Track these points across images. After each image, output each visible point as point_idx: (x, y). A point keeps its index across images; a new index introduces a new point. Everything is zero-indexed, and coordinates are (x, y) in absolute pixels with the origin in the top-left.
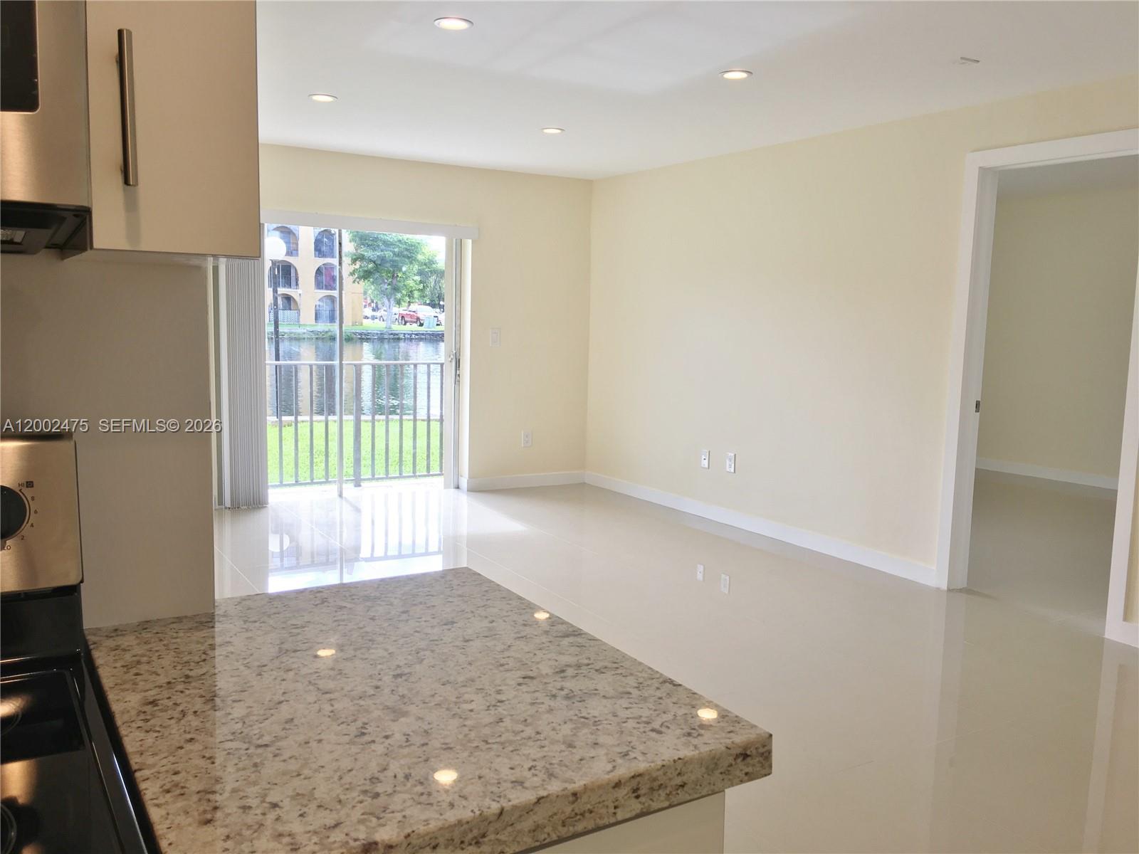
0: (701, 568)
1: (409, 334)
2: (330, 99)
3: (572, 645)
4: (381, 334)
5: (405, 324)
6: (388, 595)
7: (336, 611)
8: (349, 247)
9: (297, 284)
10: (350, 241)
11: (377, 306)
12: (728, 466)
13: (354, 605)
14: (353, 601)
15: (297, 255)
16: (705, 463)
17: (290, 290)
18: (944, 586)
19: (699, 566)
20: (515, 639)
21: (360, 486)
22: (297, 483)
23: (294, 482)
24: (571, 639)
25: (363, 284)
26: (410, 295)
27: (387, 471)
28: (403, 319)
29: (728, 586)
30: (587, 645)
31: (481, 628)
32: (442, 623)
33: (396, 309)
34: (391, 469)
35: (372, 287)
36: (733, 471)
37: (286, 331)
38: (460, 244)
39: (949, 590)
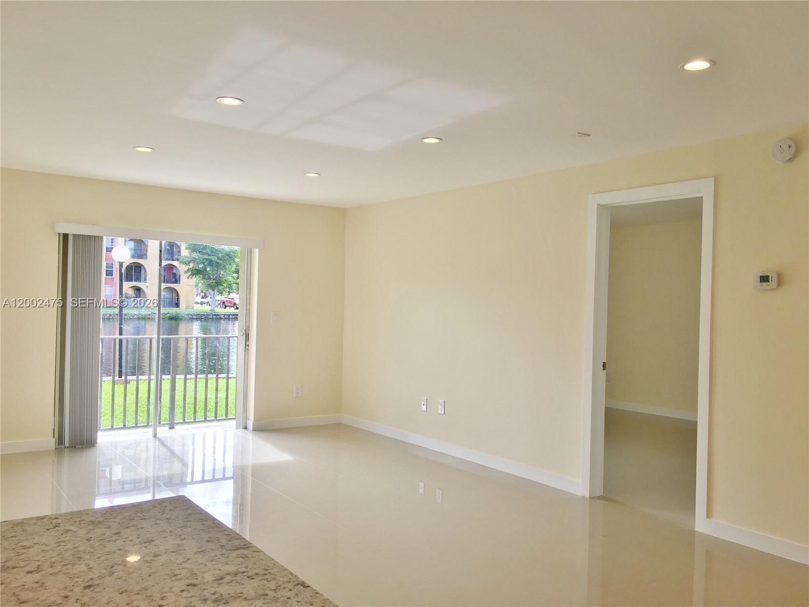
0: (422, 485)
1: (227, 315)
2: (149, 150)
3: (238, 556)
4: (207, 315)
5: (225, 308)
6: (110, 520)
7: (62, 534)
8: (185, 253)
9: (145, 279)
10: (186, 249)
11: (205, 295)
12: (439, 409)
13: (78, 529)
14: (80, 526)
15: (146, 258)
16: (424, 408)
17: (140, 283)
18: (587, 495)
19: (421, 483)
20: (195, 553)
21: (173, 428)
22: (125, 427)
23: (122, 427)
24: (239, 552)
25: (194, 280)
26: (230, 287)
27: (206, 416)
28: (224, 305)
29: (441, 498)
30: (250, 556)
31: (173, 545)
32: (143, 542)
33: (218, 297)
34: (208, 414)
35: (202, 281)
36: (443, 412)
37: (136, 313)
38: (250, 252)
39: (591, 498)
